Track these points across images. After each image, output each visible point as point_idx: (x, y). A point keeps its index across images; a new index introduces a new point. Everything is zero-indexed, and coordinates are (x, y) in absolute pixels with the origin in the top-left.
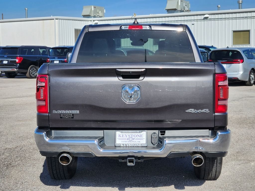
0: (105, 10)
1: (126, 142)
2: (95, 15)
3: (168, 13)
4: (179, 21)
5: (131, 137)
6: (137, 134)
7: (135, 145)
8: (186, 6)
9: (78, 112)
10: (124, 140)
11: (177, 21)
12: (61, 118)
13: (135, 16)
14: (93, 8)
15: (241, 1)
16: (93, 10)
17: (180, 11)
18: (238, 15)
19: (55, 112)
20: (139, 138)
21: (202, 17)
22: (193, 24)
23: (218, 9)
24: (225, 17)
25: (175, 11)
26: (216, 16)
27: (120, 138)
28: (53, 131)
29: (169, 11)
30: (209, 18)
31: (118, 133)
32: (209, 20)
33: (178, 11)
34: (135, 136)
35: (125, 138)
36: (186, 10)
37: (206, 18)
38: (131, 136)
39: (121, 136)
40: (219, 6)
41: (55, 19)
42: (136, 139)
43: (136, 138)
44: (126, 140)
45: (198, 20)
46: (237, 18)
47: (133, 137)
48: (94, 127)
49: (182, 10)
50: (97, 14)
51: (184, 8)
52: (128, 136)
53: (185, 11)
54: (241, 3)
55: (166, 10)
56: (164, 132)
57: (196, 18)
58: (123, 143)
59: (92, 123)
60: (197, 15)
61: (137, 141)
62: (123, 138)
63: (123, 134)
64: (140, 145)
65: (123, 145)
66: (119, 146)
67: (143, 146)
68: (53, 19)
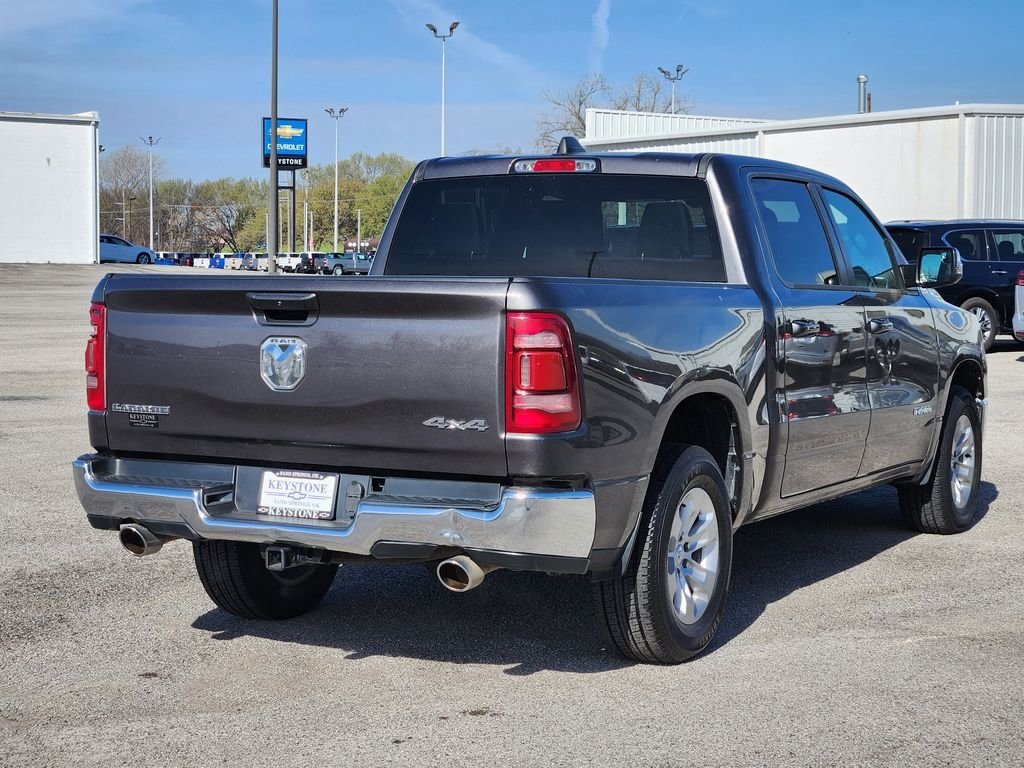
1: (285, 503)
5: (297, 490)
6: (313, 482)
7: (302, 513)
9: (167, 410)
10: (279, 498)
12: (132, 424)
19: (116, 407)
20: (317, 493)
27: (271, 490)
28: (118, 460)
31: (269, 476)
34: (308, 488)
35: (284, 491)
38: (298, 487)
39: (275, 484)
41: (962, 116)
42: (311, 497)
43: (311, 493)
44: (285, 498)
47: (303, 491)
48: (208, 454)
52: (290, 486)
56: (383, 482)
58: (277, 506)
59: (202, 442)
61: (312, 501)
62: (278, 491)
63: (280, 478)
64: (315, 514)
65: (271, 512)
66: (266, 514)
67: (320, 519)
68: (956, 116)
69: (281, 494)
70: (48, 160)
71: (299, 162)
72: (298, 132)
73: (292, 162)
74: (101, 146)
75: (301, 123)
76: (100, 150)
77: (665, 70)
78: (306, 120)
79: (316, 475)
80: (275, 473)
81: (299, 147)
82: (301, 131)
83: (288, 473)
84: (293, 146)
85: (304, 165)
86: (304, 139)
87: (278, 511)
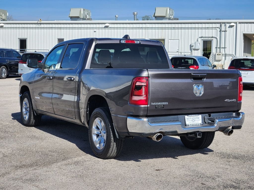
3: (71, 20)
4: (82, 28)
6: (196, 117)
7: (197, 124)
8: (88, 14)
9: (167, 103)
10: (190, 122)
11: (80, 28)
12: (156, 108)
13: (40, 21)
15: (136, 13)
17: (83, 19)
18: (135, 26)
19: (152, 104)
20: (197, 119)
21: (103, 26)
22: (95, 32)
23: (116, 19)
24: (124, 27)
25: (78, 18)
26: (116, 26)
27: (188, 120)
29: (72, 18)
30: (109, 27)
31: (186, 117)
32: (109, 28)
33: (81, 19)
34: (196, 118)
36: (88, 18)
37: (107, 27)
38: (193, 118)
39: (188, 118)
40: (117, 16)
42: (196, 120)
43: (196, 119)
44: (191, 121)
45: (99, 28)
46: (134, 28)
47: (195, 119)
49: (84, 18)
51: (86, 16)
52: (192, 118)
53: (86, 19)
54: (136, 15)
55: (69, 17)
56: (210, 115)
57: (98, 26)
58: (190, 123)
60: (99, 23)
62: (189, 120)
64: (199, 124)
65: (190, 125)
66: (189, 126)
67: (201, 125)
69: (190, 121)
79: (197, 115)
80: (188, 116)
83: (191, 116)
87: (191, 125)
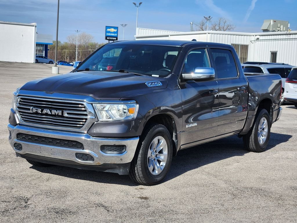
0: (289, 25)
2: (274, 29)
13: (289, 31)
14: (273, 22)
16: (272, 24)
50: (278, 29)
68: (206, 34)
70: (23, 35)
71: (115, 39)
72: (115, 30)
73: (113, 38)
74: (37, 32)
75: (116, 28)
76: (37, 33)
77: (206, 17)
78: (118, 27)
81: (116, 35)
82: (116, 30)
84: (114, 34)
85: (117, 39)
86: (117, 32)
